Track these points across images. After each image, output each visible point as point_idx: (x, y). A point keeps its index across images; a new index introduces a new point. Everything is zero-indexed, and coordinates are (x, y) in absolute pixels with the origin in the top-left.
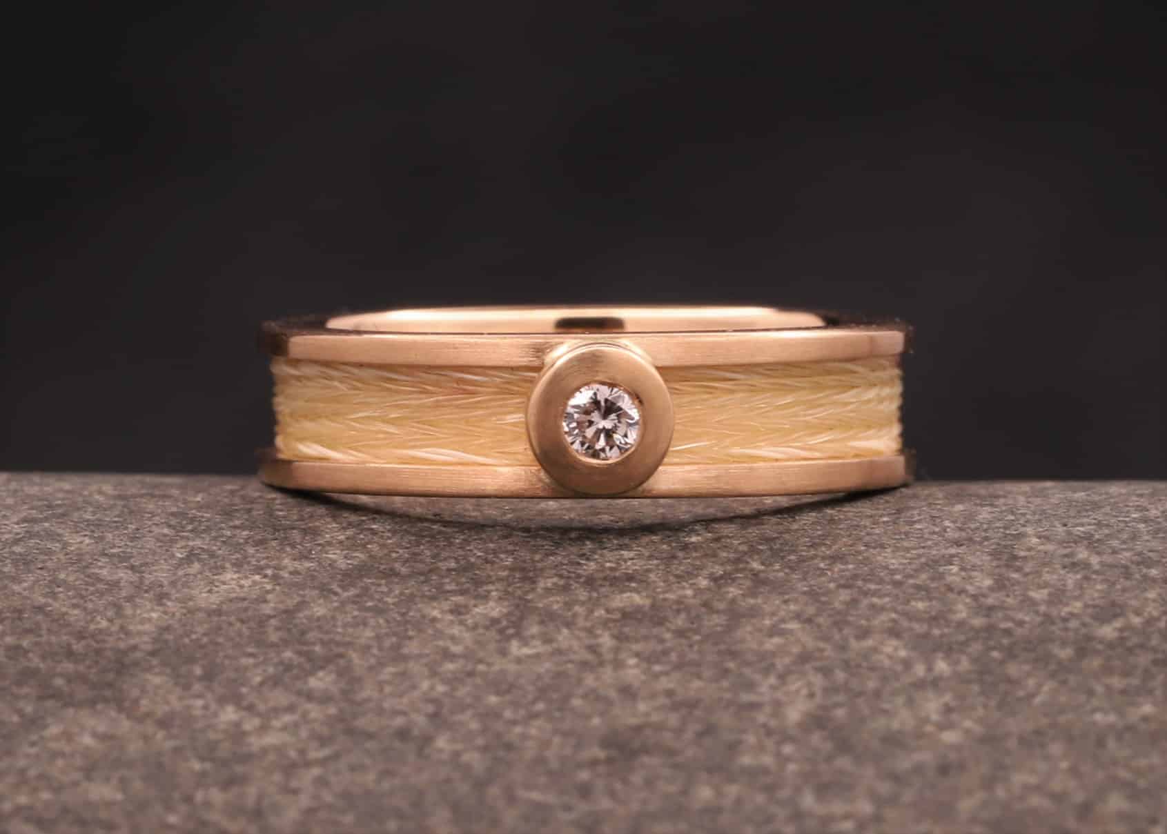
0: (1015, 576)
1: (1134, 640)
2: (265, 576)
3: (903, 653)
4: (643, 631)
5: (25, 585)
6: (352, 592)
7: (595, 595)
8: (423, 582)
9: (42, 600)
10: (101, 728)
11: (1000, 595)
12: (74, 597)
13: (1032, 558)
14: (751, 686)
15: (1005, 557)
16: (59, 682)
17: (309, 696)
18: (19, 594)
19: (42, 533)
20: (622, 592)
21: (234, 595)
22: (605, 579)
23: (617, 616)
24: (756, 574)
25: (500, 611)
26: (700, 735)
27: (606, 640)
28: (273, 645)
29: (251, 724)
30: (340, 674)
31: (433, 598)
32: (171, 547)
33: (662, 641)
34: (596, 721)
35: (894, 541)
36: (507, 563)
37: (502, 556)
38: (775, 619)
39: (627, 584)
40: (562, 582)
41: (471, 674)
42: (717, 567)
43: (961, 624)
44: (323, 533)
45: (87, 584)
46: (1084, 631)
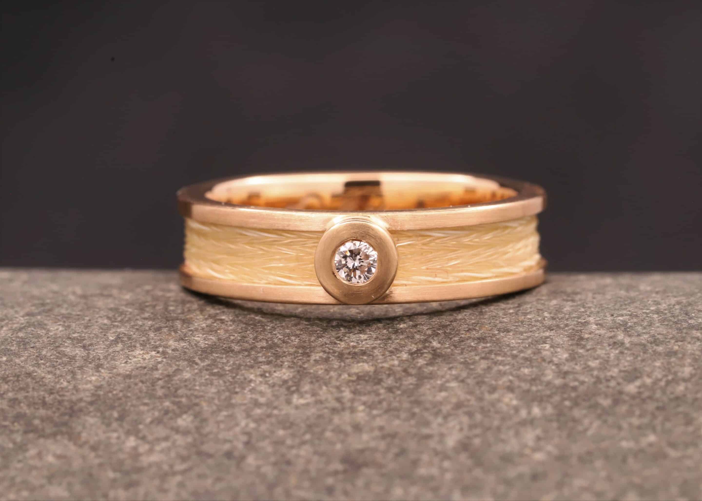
0: (581, 351)
1: (646, 394)
2: (158, 352)
3: (515, 402)
4: (369, 388)
5: (23, 359)
6: (207, 362)
7: (343, 364)
8: (247, 356)
9: (31, 369)
10: (59, 452)
11: (572, 364)
12: (50, 366)
13: (592, 339)
14: (427, 424)
15: (577, 337)
16: (37, 422)
17: (177, 430)
18: (19, 364)
19: (36, 323)
20: (358, 362)
21: (139, 365)
22: (349, 354)
23: (354, 378)
24: (435, 350)
25: (289, 376)
26: (397, 455)
27: (347, 394)
28: (160, 398)
29: (143, 448)
30: (196, 416)
31: (252, 367)
32: (107, 333)
33: (378, 394)
34: (339, 446)
35: (514, 327)
36: (295, 343)
37: (293, 338)
38: (444, 380)
39: (361, 357)
40: (325, 356)
41: (269, 416)
42: (413, 345)
43: (549, 383)
44: (194, 322)
45: (57, 357)
46: (618, 388)
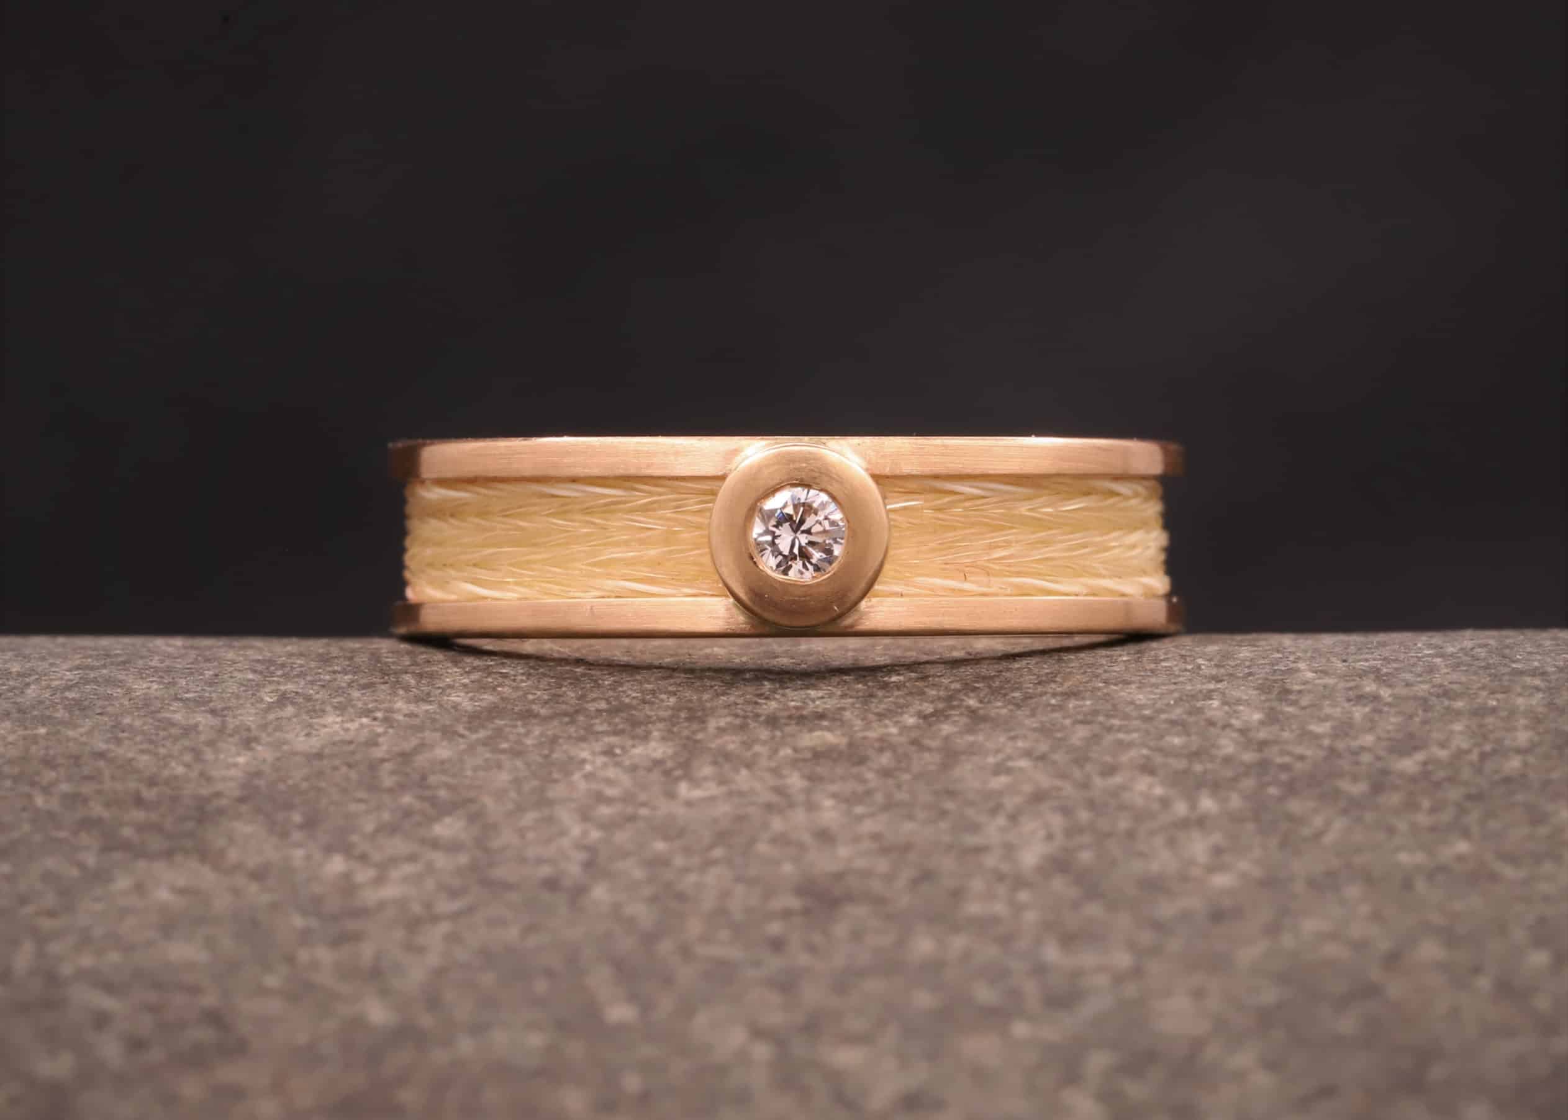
0: (1290, 709)
1: (1441, 774)
2: (375, 719)
3: (1159, 791)
4: (840, 770)
5: (82, 730)
6: (482, 734)
7: (778, 733)
8: (567, 724)
9: (103, 746)
10: (181, 882)
11: (1275, 728)
12: (141, 743)
13: (1309, 692)
14: (975, 828)
15: (1276, 691)
16: (127, 832)
17: (435, 844)
18: (75, 739)
19: (100, 679)
20: (811, 730)
21: (337, 738)
22: (790, 717)
23: (808, 755)
24: (972, 712)
25: (664, 753)
26: (916, 882)
27: (795, 781)
28: (390, 790)
29: (364, 875)
30: (473, 818)
31: (583, 739)
32: (258, 691)
33: (863, 781)
34: (788, 868)
35: (1138, 678)
36: (668, 704)
37: (663, 696)
38: (1000, 757)
39: (816, 722)
40: (738, 721)
41: (632, 818)
42: (926, 704)
43: (1228, 760)
44: (442, 677)
45: (158, 728)
46: (1379, 765)
